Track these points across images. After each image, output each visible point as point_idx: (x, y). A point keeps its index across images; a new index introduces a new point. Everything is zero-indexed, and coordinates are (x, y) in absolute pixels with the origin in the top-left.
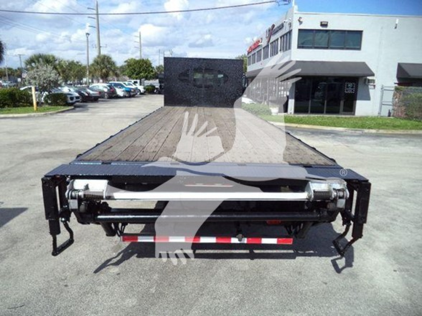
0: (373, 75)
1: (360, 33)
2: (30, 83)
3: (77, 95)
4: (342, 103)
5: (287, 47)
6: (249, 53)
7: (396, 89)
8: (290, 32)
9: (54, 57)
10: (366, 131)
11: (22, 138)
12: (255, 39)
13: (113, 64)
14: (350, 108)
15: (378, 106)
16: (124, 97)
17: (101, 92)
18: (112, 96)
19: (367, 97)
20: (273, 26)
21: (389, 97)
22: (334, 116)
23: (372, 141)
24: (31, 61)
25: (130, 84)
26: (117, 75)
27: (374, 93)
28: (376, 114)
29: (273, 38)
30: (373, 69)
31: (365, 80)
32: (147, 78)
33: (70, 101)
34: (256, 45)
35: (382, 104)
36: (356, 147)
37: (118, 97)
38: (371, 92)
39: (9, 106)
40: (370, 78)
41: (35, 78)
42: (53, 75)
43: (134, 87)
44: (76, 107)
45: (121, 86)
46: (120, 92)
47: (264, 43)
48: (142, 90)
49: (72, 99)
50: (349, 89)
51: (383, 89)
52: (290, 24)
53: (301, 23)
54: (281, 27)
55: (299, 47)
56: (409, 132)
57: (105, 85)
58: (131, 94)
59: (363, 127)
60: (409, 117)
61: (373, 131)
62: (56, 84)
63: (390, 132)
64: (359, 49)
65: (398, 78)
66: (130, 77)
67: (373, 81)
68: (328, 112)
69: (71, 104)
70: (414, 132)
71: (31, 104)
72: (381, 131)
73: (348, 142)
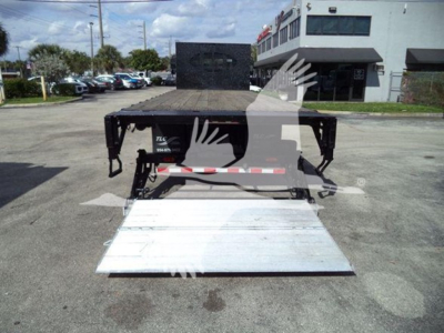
0: (381, 60)
1: (368, 19)
2: (38, 74)
3: (84, 85)
4: (351, 90)
5: (296, 34)
6: (259, 41)
7: (404, 74)
8: (299, 19)
9: (58, 48)
10: (372, 114)
11: (40, 122)
12: (265, 27)
13: (118, 55)
14: (359, 95)
15: (387, 92)
16: (131, 89)
17: (107, 83)
18: (119, 87)
19: (376, 84)
20: (283, 12)
21: (397, 82)
22: (343, 102)
23: (375, 123)
24: (35, 52)
25: (137, 76)
26: (122, 66)
27: (383, 79)
28: (385, 100)
29: (282, 26)
30: (382, 55)
31: (374, 66)
32: (154, 70)
33: (78, 92)
34: (266, 33)
35: (391, 90)
36: (359, 127)
37: (125, 89)
38: (381, 78)
39: (17, 96)
40: (378, 64)
41: (43, 68)
42: (61, 65)
43: (140, 78)
44: (85, 97)
45: (127, 78)
46: (126, 83)
47: (273, 31)
48: (149, 82)
49: (80, 89)
50: (358, 76)
51: (392, 75)
52: (299, 10)
53: (309, 9)
54: (290, 13)
55: (308, 33)
56: (413, 115)
57: (111, 76)
58: (137, 86)
59: (369, 111)
60: (416, 102)
61: (379, 114)
62: (64, 74)
63: (395, 115)
64: (368, 34)
65: (407, 64)
66: (136, 69)
67: (382, 67)
68: (337, 99)
69: (80, 95)
70: (418, 114)
71: (40, 95)
72: (386, 114)
73: (352, 123)
